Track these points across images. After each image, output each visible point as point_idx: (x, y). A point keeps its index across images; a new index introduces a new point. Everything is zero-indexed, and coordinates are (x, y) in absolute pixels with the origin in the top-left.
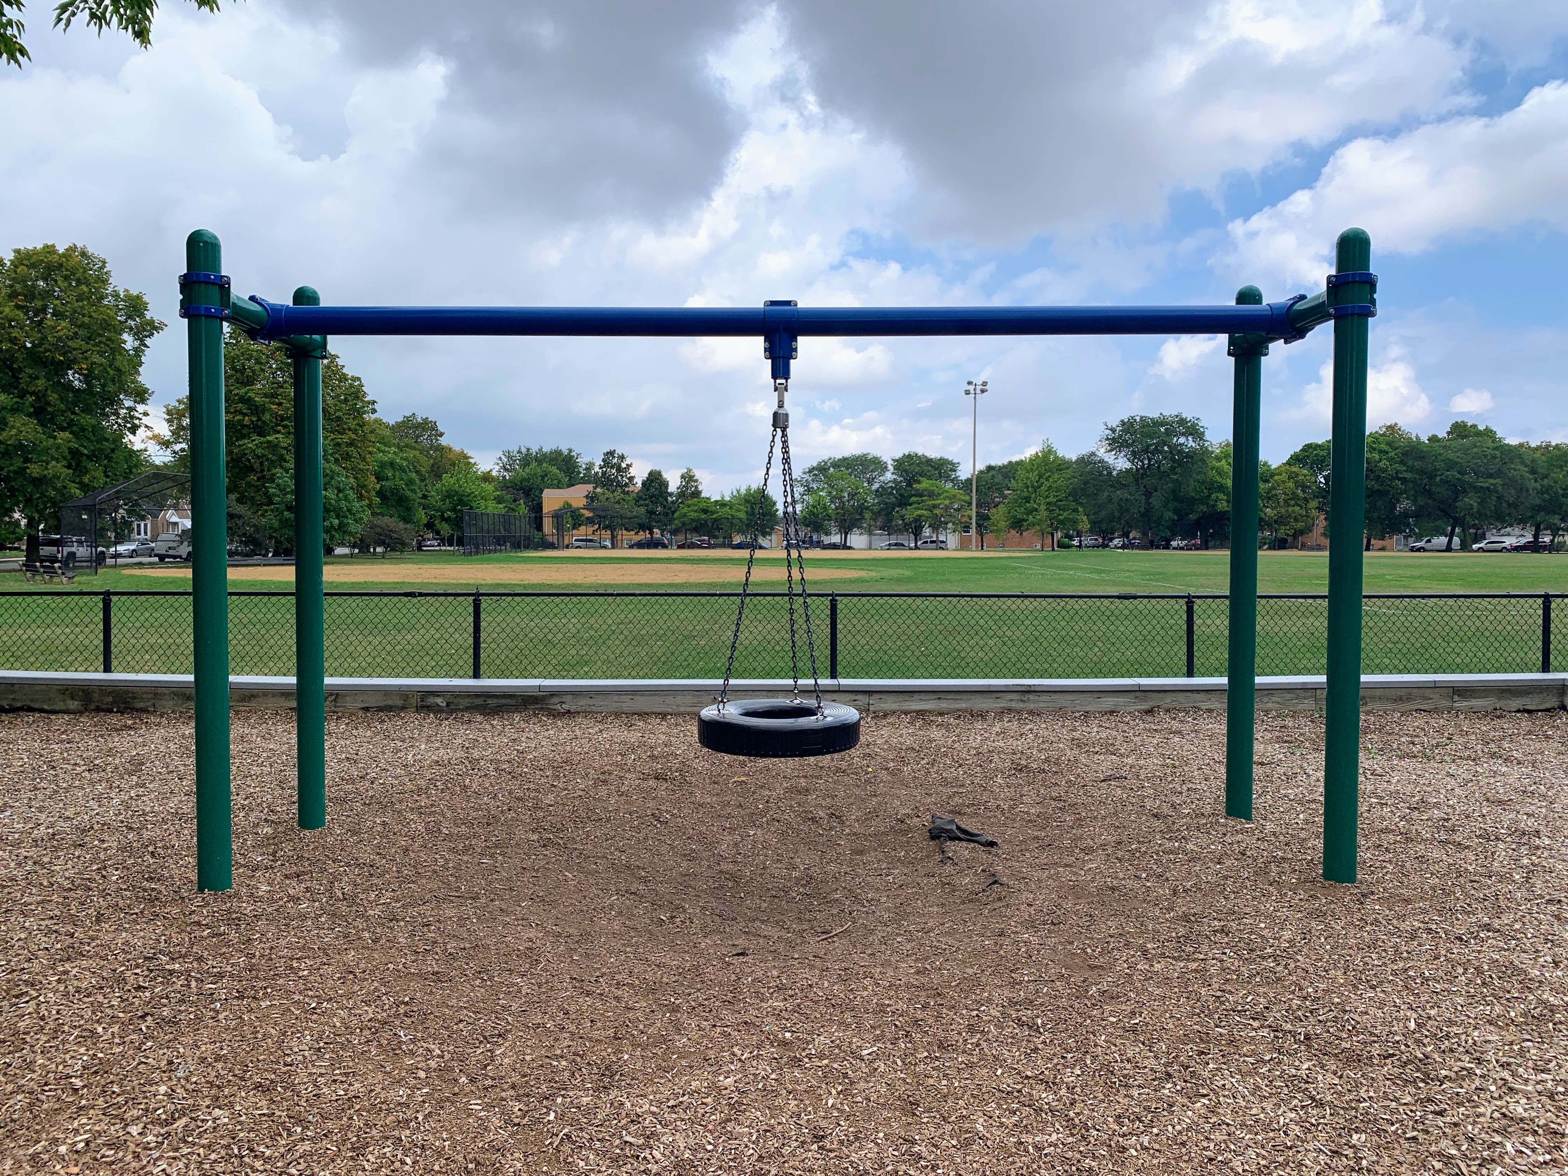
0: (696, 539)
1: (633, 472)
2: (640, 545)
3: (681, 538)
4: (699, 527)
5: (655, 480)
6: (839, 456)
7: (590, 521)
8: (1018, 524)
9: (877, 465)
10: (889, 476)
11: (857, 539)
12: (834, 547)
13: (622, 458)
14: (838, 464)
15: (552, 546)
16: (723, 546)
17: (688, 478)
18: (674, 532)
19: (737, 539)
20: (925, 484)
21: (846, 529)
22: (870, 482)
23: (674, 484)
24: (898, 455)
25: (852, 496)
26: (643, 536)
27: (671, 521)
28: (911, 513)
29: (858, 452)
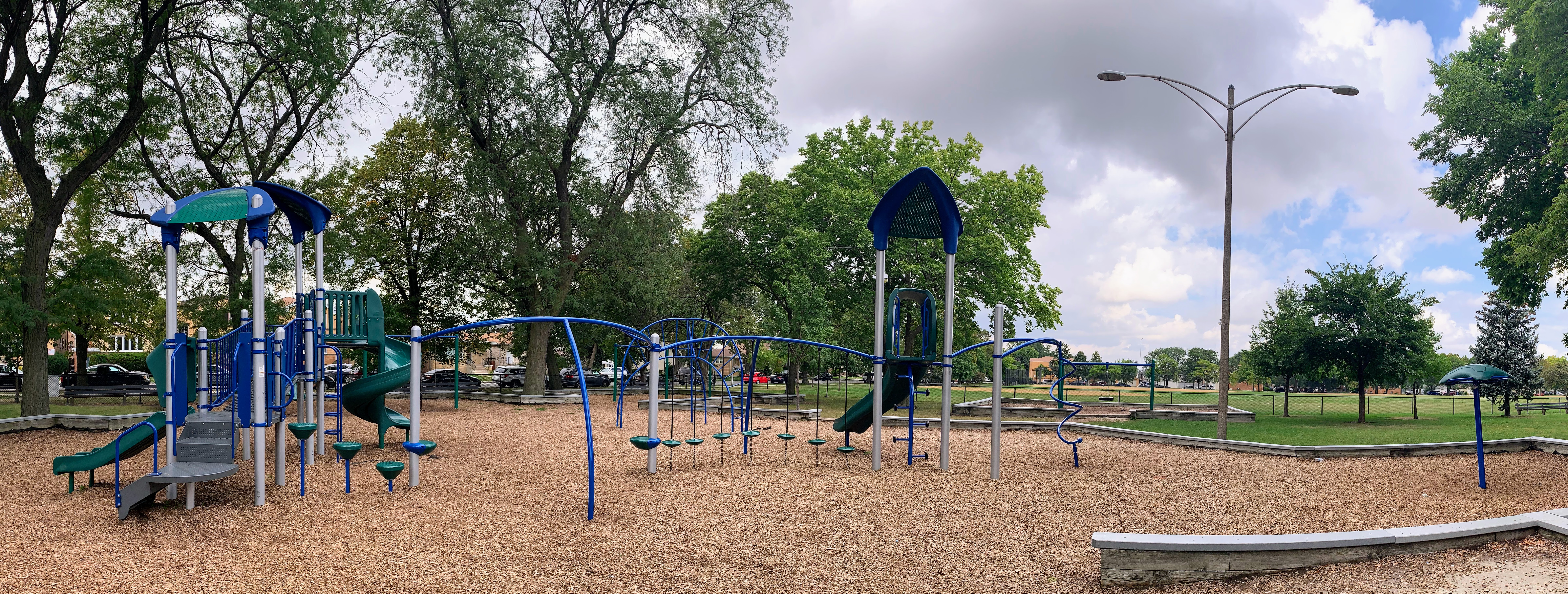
0: (1098, 381)
1: (1071, 352)
2: (1073, 384)
3: (1091, 381)
4: (1100, 377)
5: (1081, 356)
6: (1164, 347)
7: (1051, 373)
8: (1242, 380)
9: (1182, 352)
10: (1187, 357)
11: (1171, 384)
12: (1162, 387)
13: (1066, 346)
14: (1163, 351)
15: (1034, 383)
16: (1111, 385)
17: (1096, 355)
18: (1089, 378)
19: (1118, 382)
20: (1201, 361)
21: (1167, 379)
22: (1178, 359)
23: (1089, 359)
24: (1191, 348)
25: (1170, 365)
26: (1074, 380)
27: (1088, 374)
28: (1195, 374)
29: (1173, 346)
